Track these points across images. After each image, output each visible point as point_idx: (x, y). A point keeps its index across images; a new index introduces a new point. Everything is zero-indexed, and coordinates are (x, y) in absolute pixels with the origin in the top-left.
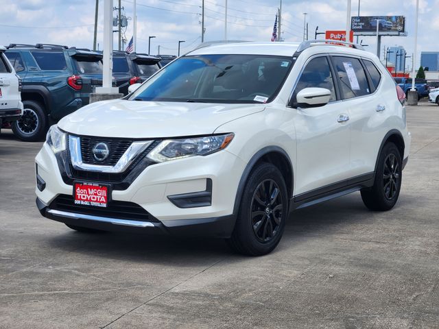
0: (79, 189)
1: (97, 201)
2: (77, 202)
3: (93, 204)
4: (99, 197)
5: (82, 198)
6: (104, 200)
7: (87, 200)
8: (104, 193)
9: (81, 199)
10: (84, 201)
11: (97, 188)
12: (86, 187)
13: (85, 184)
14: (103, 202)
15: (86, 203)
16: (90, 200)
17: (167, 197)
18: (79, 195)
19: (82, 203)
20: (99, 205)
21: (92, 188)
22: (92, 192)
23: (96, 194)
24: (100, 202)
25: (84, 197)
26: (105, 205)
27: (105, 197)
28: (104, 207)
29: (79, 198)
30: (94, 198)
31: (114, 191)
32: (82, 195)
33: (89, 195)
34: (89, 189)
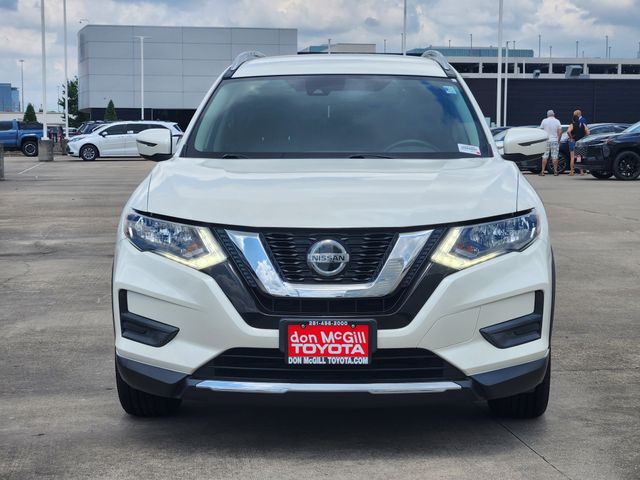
0: (296, 335)
1: (343, 354)
2: (292, 360)
3: (333, 360)
4: (347, 347)
5: (305, 351)
6: (362, 351)
7: (318, 353)
8: (362, 337)
9: (301, 354)
10: (311, 356)
11: (343, 329)
12: (316, 330)
13: (313, 323)
14: (358, 355)
15: (317, 361)
16: (327, 354)
17: (481, 331)
18: (297, 346)
19: (307, 361)
20: (350, 362)
21: (334, 329)
22: (329, 338)
23: (341, 342)
24: (352, 357)
25: (310, 349)
26: (365, 361)
27: (362, 345)
28: (362, 365)
29: (297, 351)
30: (335, 349)
31: (379, 332)
32: (305, 346)
33: (322, 345)
34: (323, 334)
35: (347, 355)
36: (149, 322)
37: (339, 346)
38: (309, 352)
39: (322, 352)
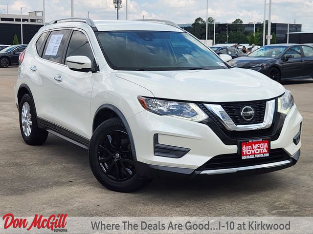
0: (244, 147)
1: (260, 153)
2: (244, 158)
3: (257, 156)
4: (261, 150)
5: (247, 153)
6: (266, 152)
7: (252, 154)
8: (266, 145)
9: (246, 155)
10: (249, 155)
11: (260, 143)
12: (251, 144)
13: (250, 141)
14: (265, 153)
15: (252, 157)
16: (255, 154)
18: (244, 151)
19: (248, 157)
20: (262, 156)
21: (257, 143)
22: (255, 147)
23: (259, 148)
24: (263, 153)
25: (249, 152)
26: (267, 155)
27: (266, 148)
28: (267, 157)
29: (245, 154)
30: (257, 151)
31: (271, 142)
32: (247, 151)
33: (253, 150)
34: (253, 145)
35: (261, 153)
36: (173, 147)
37: (259, 150)
38: (249, 154)
39: (253, 153)
